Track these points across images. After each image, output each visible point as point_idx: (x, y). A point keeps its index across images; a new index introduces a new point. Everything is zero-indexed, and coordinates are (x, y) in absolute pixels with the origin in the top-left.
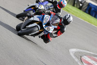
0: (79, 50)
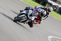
0: (53, 37)
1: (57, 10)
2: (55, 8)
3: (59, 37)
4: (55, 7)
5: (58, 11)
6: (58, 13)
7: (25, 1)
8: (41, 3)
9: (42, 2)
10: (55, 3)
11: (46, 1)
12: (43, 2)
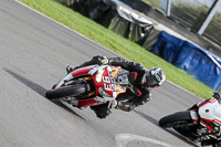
1: (148, 39)
2: (143, 35)
3: (157, 138)
4: (143, 32)
5: (154, 46)
6: (151, 51)
7: (35, 7)
8: (92, 14)
9: (96, 10)
10: (142, 14)
11: (110, 9)
12: (99, 11)
